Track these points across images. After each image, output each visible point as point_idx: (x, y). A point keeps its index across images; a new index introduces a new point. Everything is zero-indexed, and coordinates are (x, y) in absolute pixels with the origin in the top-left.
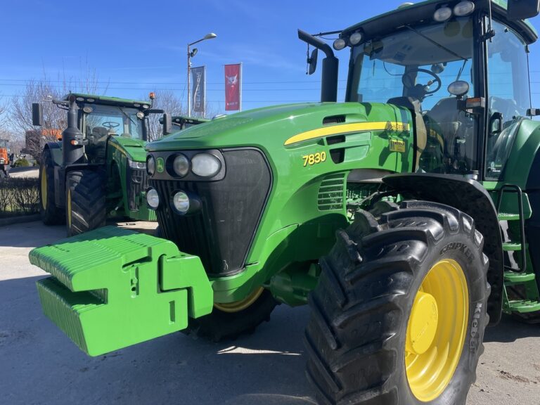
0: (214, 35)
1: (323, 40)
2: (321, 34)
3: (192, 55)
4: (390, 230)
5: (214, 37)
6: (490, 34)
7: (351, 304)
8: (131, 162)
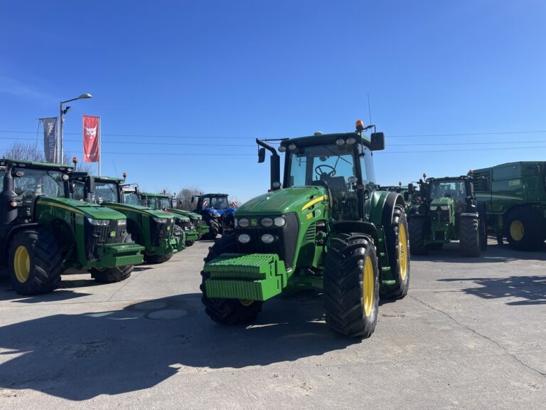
0: (89, 95)
1: (270, 144)
2: (266, 140)
3: (65, 112)
4: (351, 245)
5: (89, 97)
6: (363, 154)
7: (344, 274)
8: (90, 220)
